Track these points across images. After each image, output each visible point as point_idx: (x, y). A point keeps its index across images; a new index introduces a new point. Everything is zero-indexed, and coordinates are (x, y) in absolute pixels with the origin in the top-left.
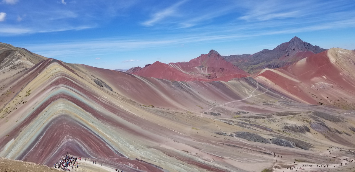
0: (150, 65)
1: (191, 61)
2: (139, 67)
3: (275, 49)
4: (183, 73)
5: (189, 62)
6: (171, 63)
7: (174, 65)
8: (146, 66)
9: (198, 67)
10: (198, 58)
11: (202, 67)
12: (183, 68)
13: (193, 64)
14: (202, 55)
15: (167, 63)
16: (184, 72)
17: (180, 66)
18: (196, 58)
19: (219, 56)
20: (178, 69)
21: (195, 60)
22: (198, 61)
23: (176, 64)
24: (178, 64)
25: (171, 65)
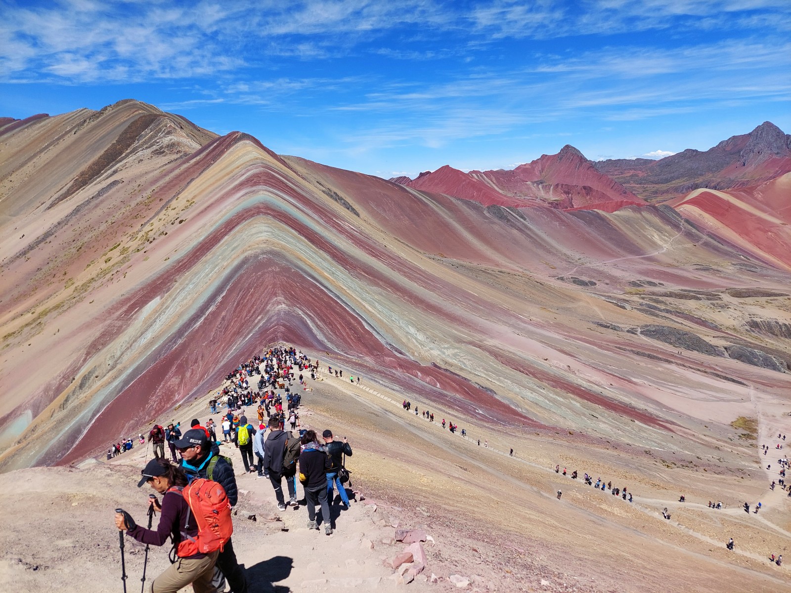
0: (428, 173)
1: (517, 169)
2: (405, 177)
3: (712, 150)
4: (501, 194)
5: (513, 171)
6: (474, 172)
7: (482, 176)
8: (422, 175)
9: (533, 183)
10: (533, 162)
11: (542, 183)
12: (501, 185)
13: (522, 175)
14: (544, 156)
15: (466, 170)
16: (500, 191)
17: (494, 179)
18: (530, 162)
19: (582, 159)
20: (489, 184)
21: (527, 167)
22: (534, 170)
23: (486, 173)
24: (489, 174)
25: (474, 175)
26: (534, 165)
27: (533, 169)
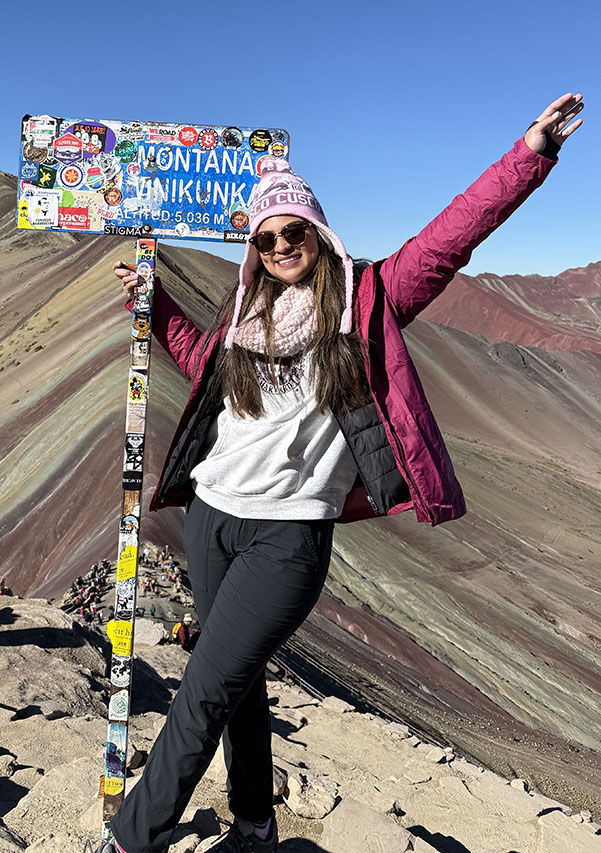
1: (561, 275)
4: (531, 315)
5: (556, 278)
6: (487, 276)
7: (498, 283)
10: (591, 266)
12: (531, 299)
16: (532, 311)
17: (520, 289)
18: (584, 266)
20: (513, 297)
21: (581, 272)
22: (592, 279)
23: (508, 279)
24: (512, 280)
25: (486, 281)
26: (593, 271)
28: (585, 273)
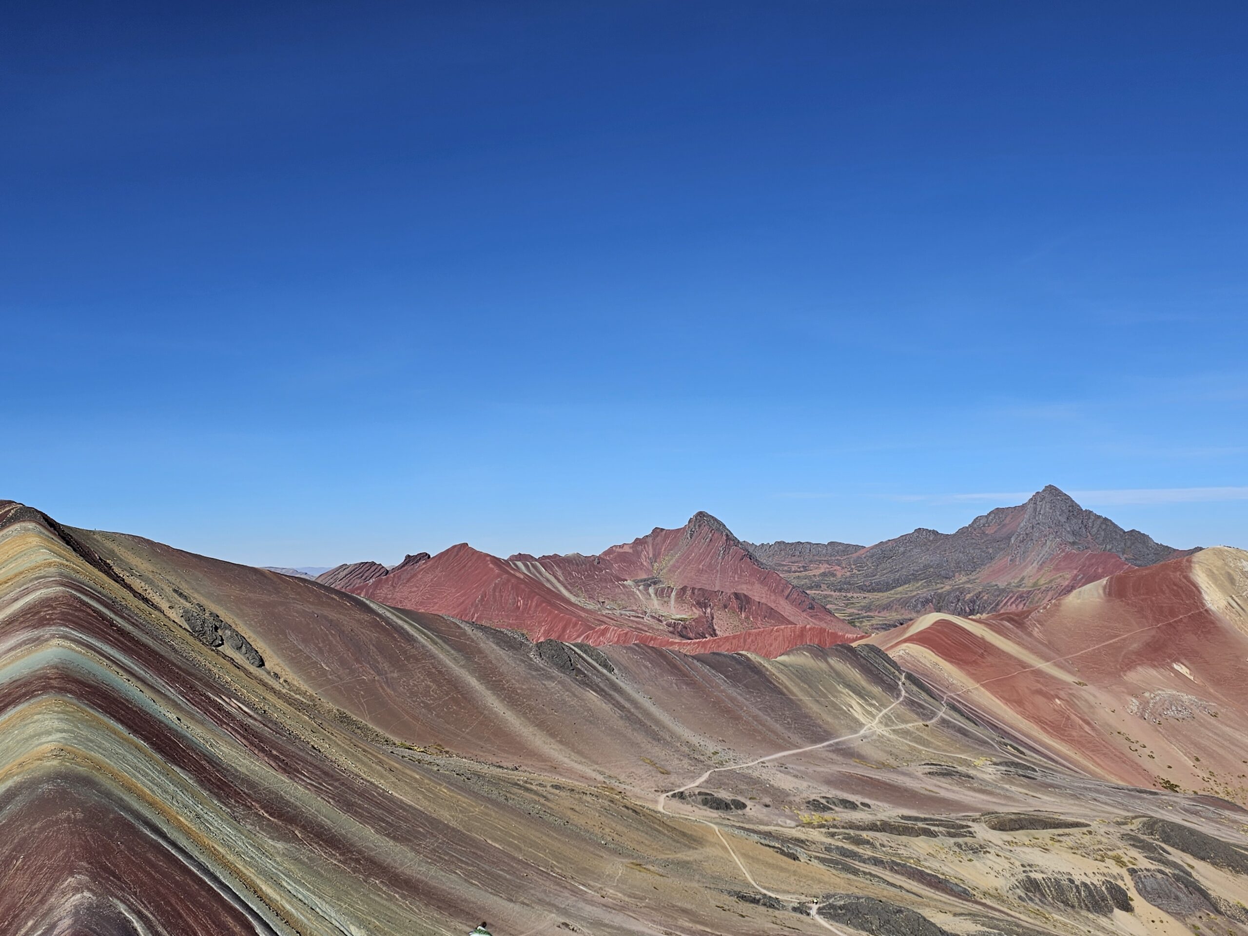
1: (606, 553)
2: (373, 564)
3: (962, 532)
4: (573, 605)
5: (599, 558)
6: (521, 557)
7: (534, 566)
8: (410, 560)
9: (637, 583)
10: (638, 542)
11: (655, 583)
12: (573, 585)
13: (615, 566)
14: (657, 531)
15: (505, 556)
16: (573, 599)
17: (559, 573)
18: (631, 541)
19: (730, 538)
20: (551, 583)
21: (627, 549)
22: (639, 557)
23: (544, 560)
24: (552, 562)
25: (519, 564)
26: (640, 548)
27: (638, 554)
28: (631, 551)
